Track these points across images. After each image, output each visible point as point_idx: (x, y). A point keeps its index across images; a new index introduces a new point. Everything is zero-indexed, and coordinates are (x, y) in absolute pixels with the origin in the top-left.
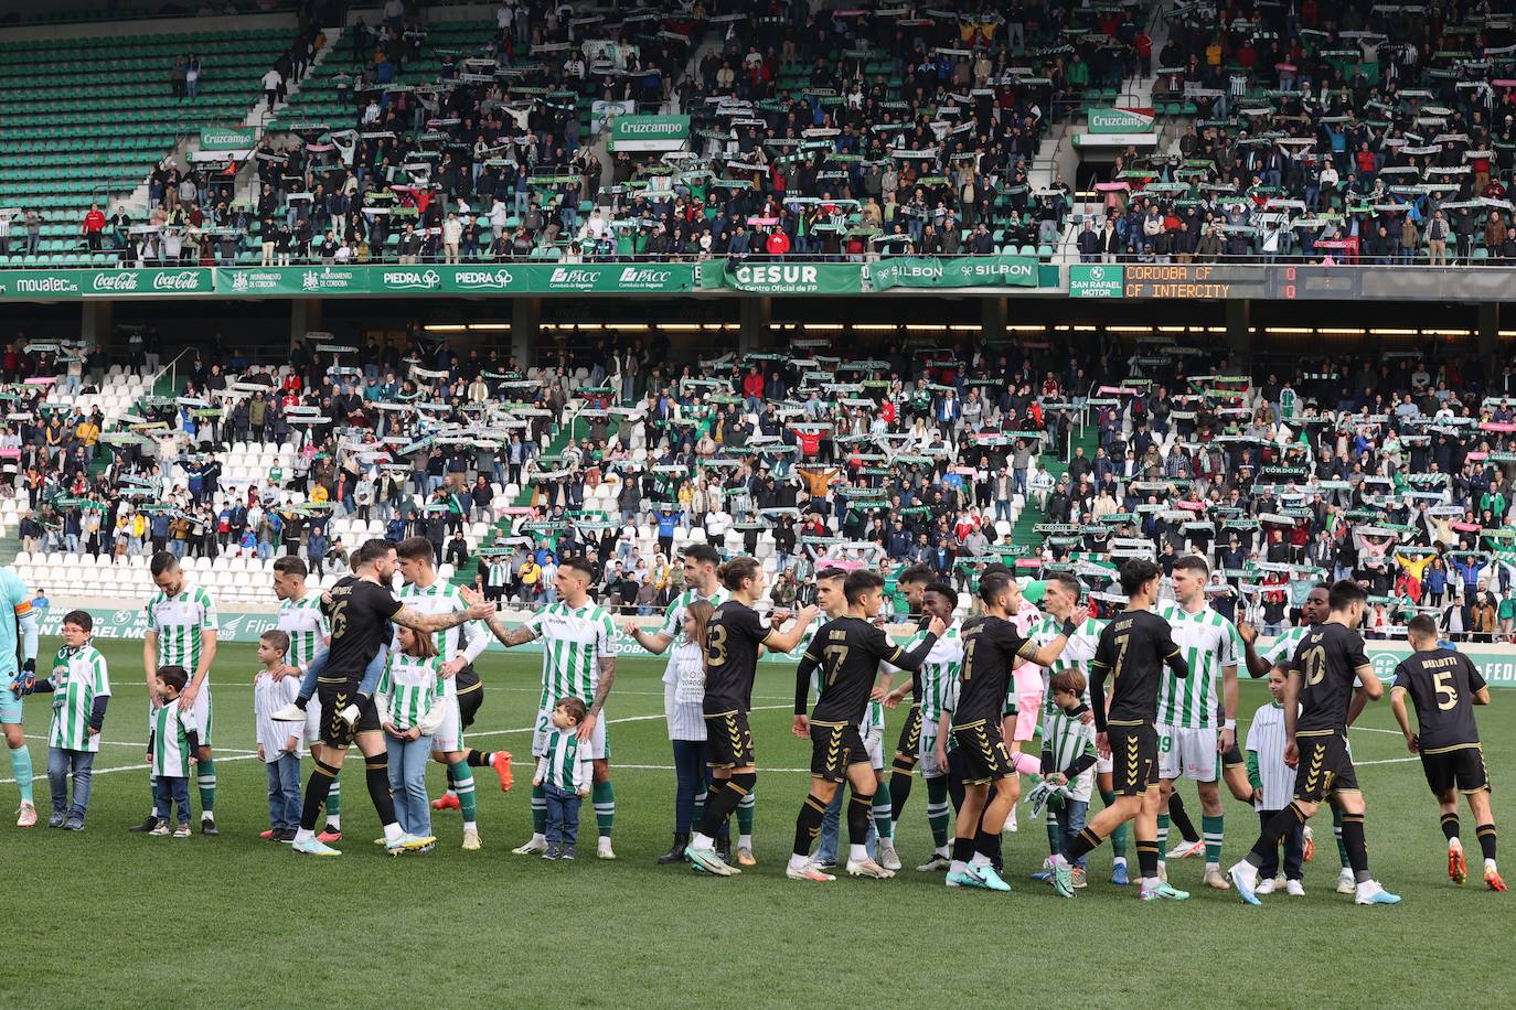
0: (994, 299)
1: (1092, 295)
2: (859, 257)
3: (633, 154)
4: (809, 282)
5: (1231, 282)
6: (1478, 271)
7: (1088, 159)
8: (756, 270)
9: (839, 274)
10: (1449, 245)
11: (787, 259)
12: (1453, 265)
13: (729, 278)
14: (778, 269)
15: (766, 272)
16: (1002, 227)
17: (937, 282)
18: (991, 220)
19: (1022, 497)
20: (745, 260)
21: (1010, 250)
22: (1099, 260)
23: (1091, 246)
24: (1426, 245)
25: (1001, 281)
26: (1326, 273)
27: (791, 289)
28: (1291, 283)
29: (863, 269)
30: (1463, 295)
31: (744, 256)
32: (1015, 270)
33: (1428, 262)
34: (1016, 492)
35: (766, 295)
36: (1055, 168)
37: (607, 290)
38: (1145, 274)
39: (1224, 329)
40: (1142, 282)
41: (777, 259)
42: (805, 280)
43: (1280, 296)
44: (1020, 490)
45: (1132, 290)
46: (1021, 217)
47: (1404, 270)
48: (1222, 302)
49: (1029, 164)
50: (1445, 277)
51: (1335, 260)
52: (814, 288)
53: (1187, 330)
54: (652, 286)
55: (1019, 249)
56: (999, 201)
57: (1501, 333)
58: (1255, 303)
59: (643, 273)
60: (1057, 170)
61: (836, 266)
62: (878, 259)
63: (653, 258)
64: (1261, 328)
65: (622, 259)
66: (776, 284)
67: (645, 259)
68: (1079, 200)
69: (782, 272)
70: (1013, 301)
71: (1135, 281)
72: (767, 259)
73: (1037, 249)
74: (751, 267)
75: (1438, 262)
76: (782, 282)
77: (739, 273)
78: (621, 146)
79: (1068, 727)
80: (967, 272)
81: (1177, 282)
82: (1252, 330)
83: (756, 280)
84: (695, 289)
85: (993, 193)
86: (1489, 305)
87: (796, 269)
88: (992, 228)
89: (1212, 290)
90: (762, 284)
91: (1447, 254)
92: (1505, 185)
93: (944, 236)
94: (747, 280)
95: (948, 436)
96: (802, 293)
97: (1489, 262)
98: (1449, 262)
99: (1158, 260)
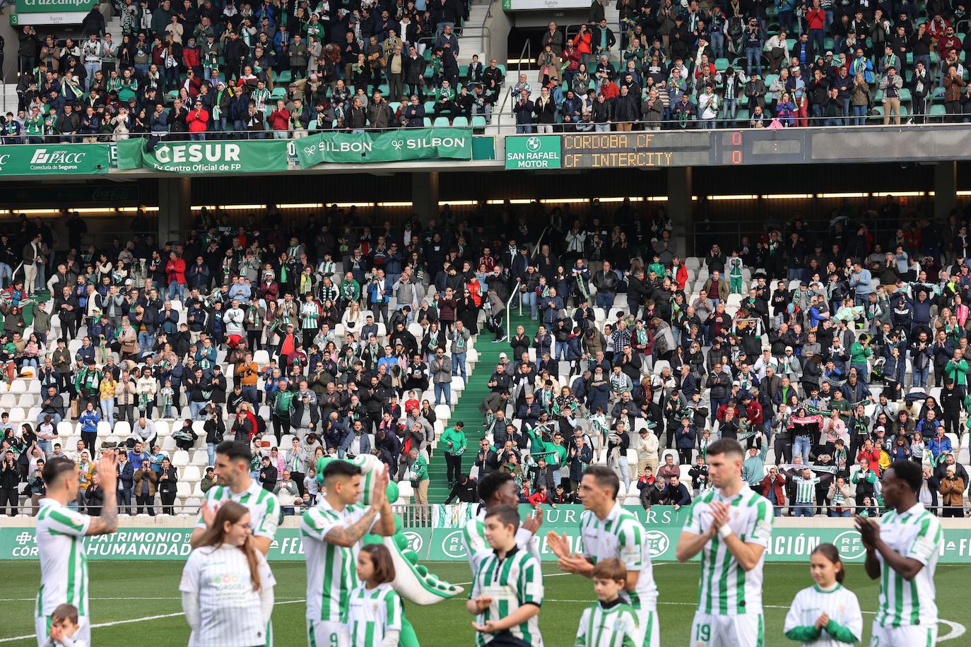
0: (425, 173)
1: (528, 167)
2: (284, 134)
3: (40, 28)
4: (232, 161)
5: (674, 149)
6: (936, 128)
7: (519, 24)
8: (176, 149)
9: (264, 151)
10: (904, 103)
11: (209, 137)
12: (909, 124)
13: (147, 157)
14: (199, 147)
15: (186, 151)
16: (432, 98)
17: (367, 157)
18: (420, 92)
19: (461, 379)
20: (164, 139)
21: (442, 122)
22: (535, 130)
23: (527, 115)
24: (880, 103)
25: (434, 155)
26: (774, 136)
27: (213, 168)
28: (736, 148)
29: (289, 145)
30: (919, 154)
31: (163, 134)
32: (448, 142)
33: (881, 121)
34: (455, 374)
35: (187, 174)
36: (487, 36)
37: (18, 173)
38: (584, 144)
39: (666, 199)
40: (581, 151)
41: (197, 137)
42: (227, 158)
43: (725, 162)
44: (459, 372)
45: (571, 160)
46: (454, 87)
47: (856, 131)
48: (664, 170)
49: (458, 31)
50: (901, 136)
51: (783, 123)
52: (238, 167)
53: (627, 201)
54: (65, 168)
55: (451, 120)
56: (429, 72)
57: (959, 193)
58: (697, 170)
59: (55, 155)
60: (489, 36)
61: (261, 143)
62: (305, 134)
63: (67, 139)
64: (702, 196)
65: (33, 140)
66: (198, 163)
67: (58, 140)
68: (512, 67)
69: (203, 151)
70: (444, 175)
71: (574, 151)
72: (187, 138)
73: (469, 120)
74: (171, 146)
75: (892, 120)
76: (204, 161)
77: (158, 153)
78: (26, 19)
79: (603, 620)
80: (398, 146)
81: (618, 151)
82: (694, 198)
83: (176, 160)
84: (111, 171)
85: (422, 63)
86: (946, 164)
87: (218, 147)
88: (423, 99)
89: (654, 158)
90: (182, 164)
91: (902, 112)
92: (962, 37)
93: (374, 109)
94: (167, 159)
95: (381, 318)
96: (225, 172)
97: (947, 119)
98: (904, 120)
99: (597, 126)
